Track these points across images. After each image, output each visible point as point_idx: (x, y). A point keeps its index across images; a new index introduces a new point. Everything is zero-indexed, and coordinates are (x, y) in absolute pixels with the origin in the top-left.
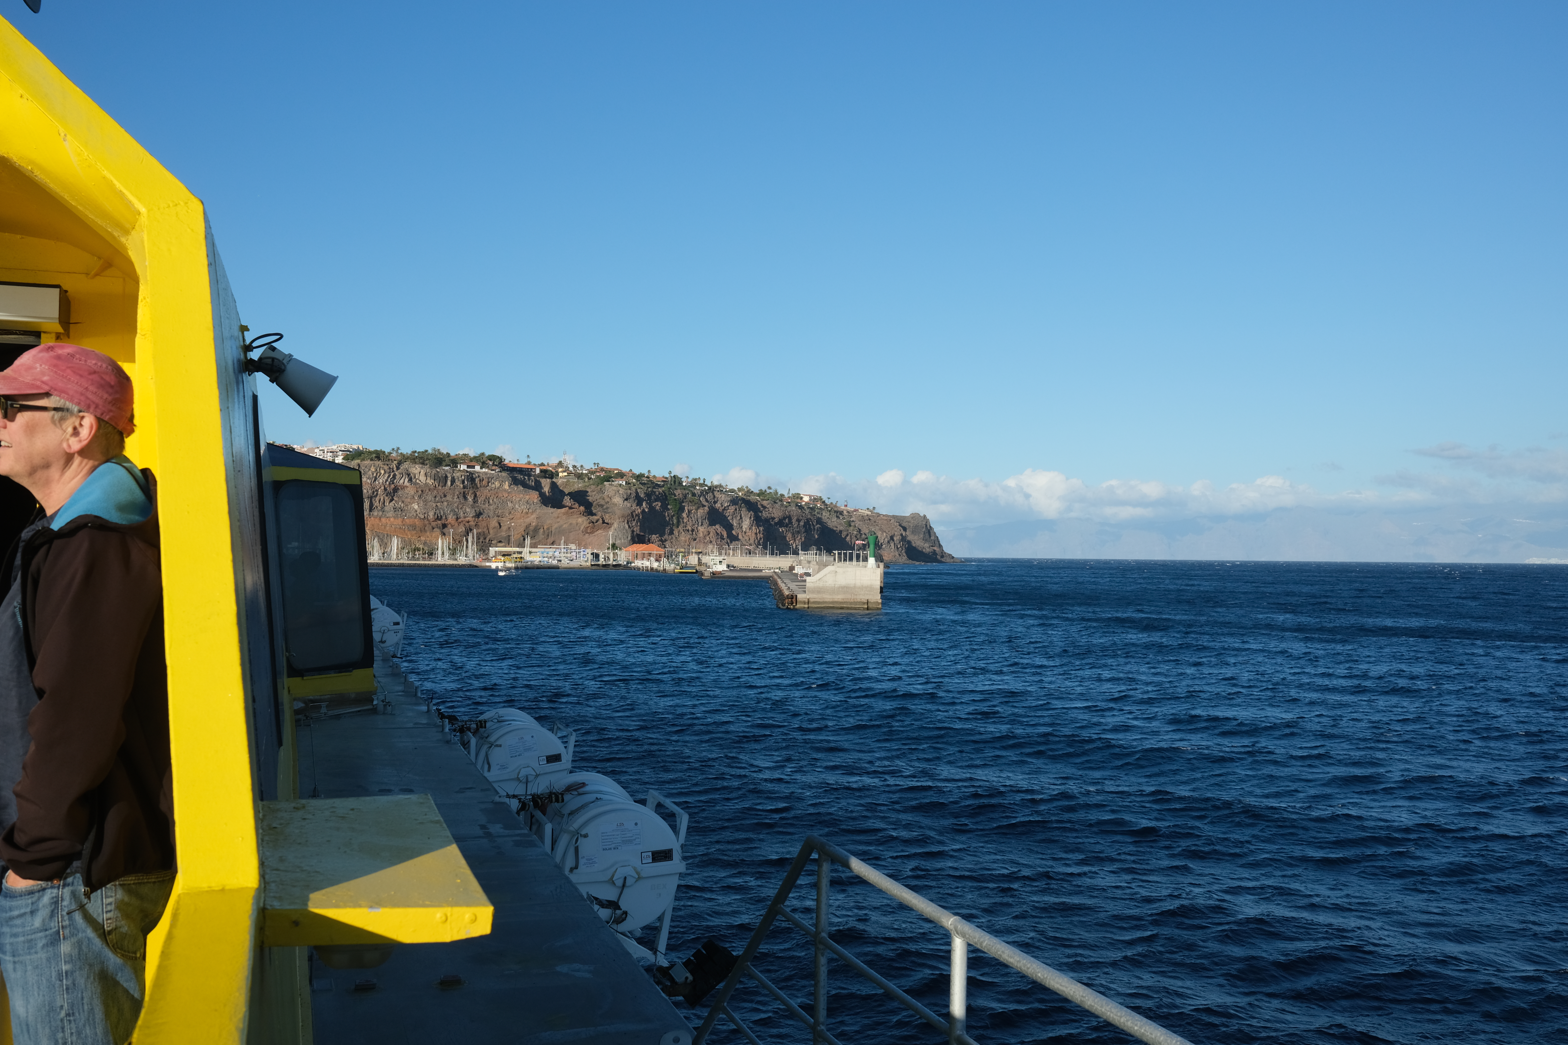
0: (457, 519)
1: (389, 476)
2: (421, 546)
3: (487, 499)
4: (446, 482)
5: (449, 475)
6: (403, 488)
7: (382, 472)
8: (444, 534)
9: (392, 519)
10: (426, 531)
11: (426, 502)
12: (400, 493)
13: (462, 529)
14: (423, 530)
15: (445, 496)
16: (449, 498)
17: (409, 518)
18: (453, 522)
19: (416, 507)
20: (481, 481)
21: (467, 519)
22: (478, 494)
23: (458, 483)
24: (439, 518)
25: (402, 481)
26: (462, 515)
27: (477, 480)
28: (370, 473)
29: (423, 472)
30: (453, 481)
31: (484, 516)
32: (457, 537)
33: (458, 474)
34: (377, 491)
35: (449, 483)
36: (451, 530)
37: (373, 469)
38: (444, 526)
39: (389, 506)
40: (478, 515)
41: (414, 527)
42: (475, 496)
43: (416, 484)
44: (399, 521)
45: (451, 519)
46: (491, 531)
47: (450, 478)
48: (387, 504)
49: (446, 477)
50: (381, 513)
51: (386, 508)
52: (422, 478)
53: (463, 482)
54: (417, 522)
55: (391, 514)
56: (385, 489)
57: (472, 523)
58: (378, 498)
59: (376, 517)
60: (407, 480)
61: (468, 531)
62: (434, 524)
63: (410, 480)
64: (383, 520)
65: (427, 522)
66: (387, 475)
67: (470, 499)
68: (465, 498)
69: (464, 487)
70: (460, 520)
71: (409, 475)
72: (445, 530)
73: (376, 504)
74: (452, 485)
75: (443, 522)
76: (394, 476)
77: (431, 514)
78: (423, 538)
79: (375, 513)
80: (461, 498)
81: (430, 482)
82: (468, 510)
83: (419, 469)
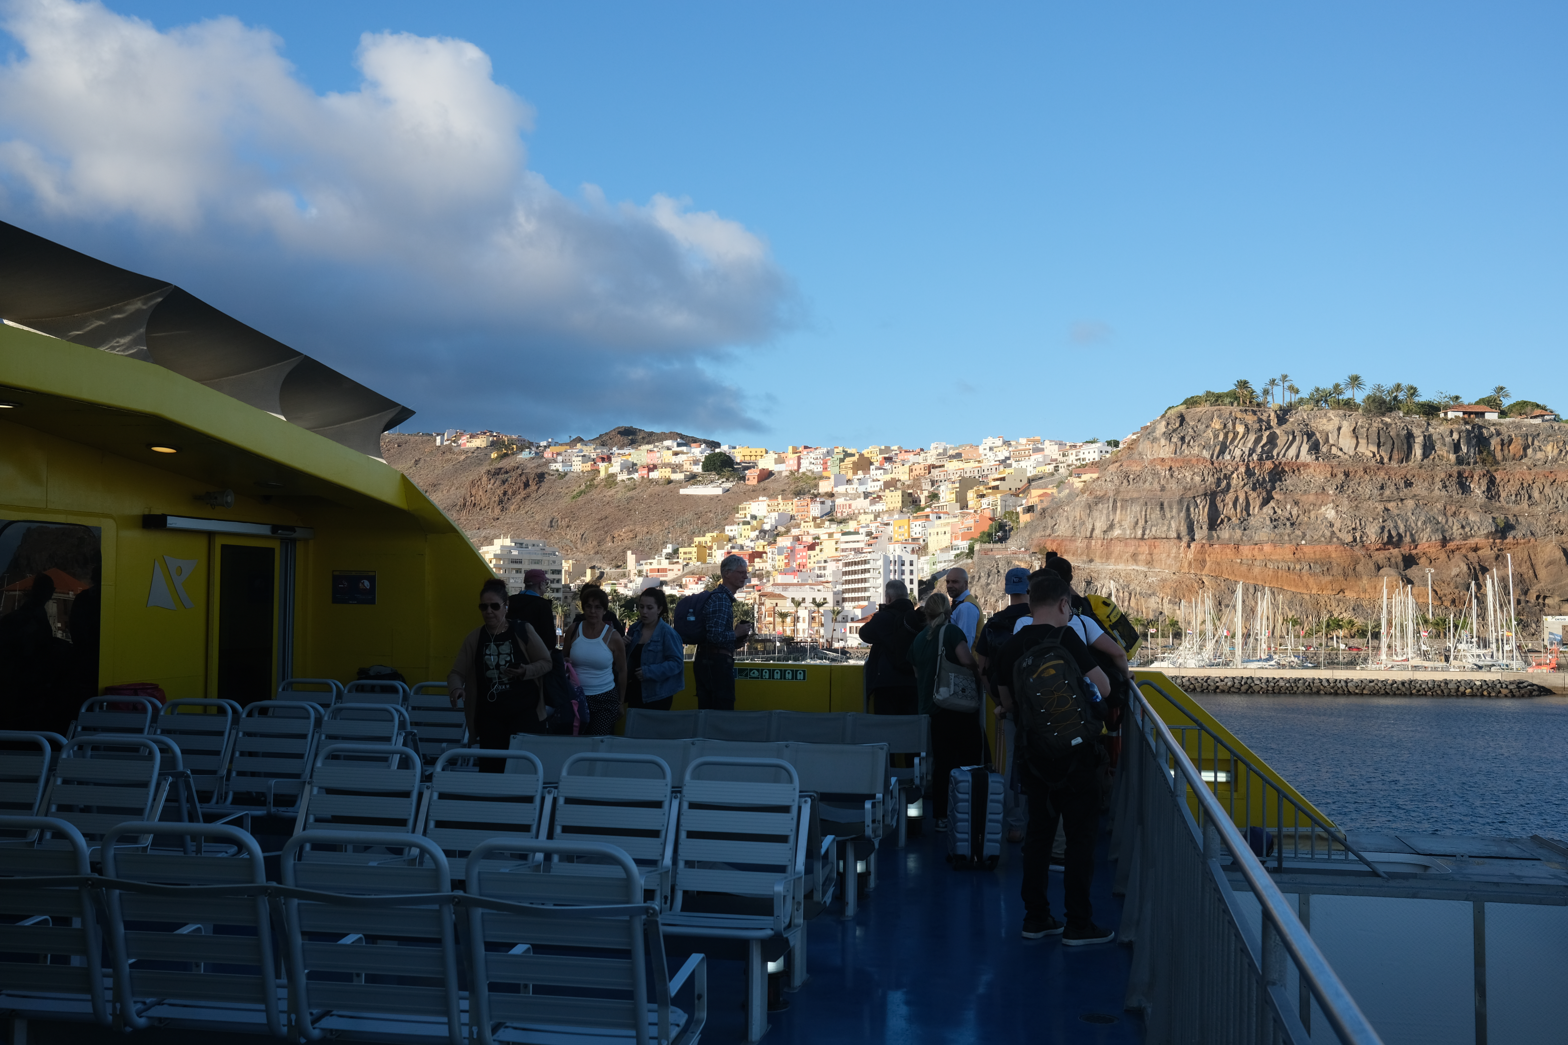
0: (1444, 542)
1: (1258, 440)
2: (1346, 616)
3: (1525, 491)
4: (1410, 448)
5: (1417, 432)
6: (1297, 469)
7: (1241, 429)
8: (1410, 582)
9: (1267, 548)
10: (1357, 576)
11: (1356, 500)
12: (1289, 481)
13: (1458, 568)
14: (1350, 572)
15: (1409, 484)
16: (1420, 488)
17: (1313, 542)
18: (1433, 551)
19: (1331, 514)
20: (1506, 443)
21: (1472, 542)
22: (1498, 476)
23: (1443, 451)
24: (1394, 541)
25: (1292, 452)
26: (1456, 530)
27: (1494, 442)
28: (1210, 433)
29: (1347, 428)
30: (1429, 447)
31: (1519, 533)
32: (1445, 590)
33: (1443, 429)
34: (1228, 477)
35: (1418, 451)
36: (1430, 572)
37: (1217, 424)
38: (1410, 561)
39: (1260, 516)
40: (1504, 530)
41: (1326, 566)
42: (1492, 482)
43: (1329, 456)
44: (1285, 552)
45: (1427, 542)
46: (1542, 573)
47: (1419, 440)
48: (1255, 509)
49: (1410, 436)
50: (1238, 533)
51: (1252, 521)
52: (1347, 442)
53: (1457, 447)
54: (1334, 552)
55: (1263, 535)
56: (1249, 473)
57: (1487, 553)
58: (1229, 498)
59: (1225, 544)
60: (1305, 448)
61: (1478, 572)
62: (1380, 556)
63: (1315, 448)
64: (1245, 550)
65: (1359, 552)
66: (1252, 437)
67: (1478, 490)
68: (1464, 488)
69: (1460, 461)
70: (1451, 545)
71: (1310, 435)
72: (1412, 572)
73: (1227, 510)
74: (1425, 455)
75: (1405, 550)
76: (1272, 439)
77: (1372, 532)
78: (1350, 595)
79: (1225, 533)
80: (1454, 488)
81: (1367, 450)
82: (1472, 518)
83: (1336, 421)
